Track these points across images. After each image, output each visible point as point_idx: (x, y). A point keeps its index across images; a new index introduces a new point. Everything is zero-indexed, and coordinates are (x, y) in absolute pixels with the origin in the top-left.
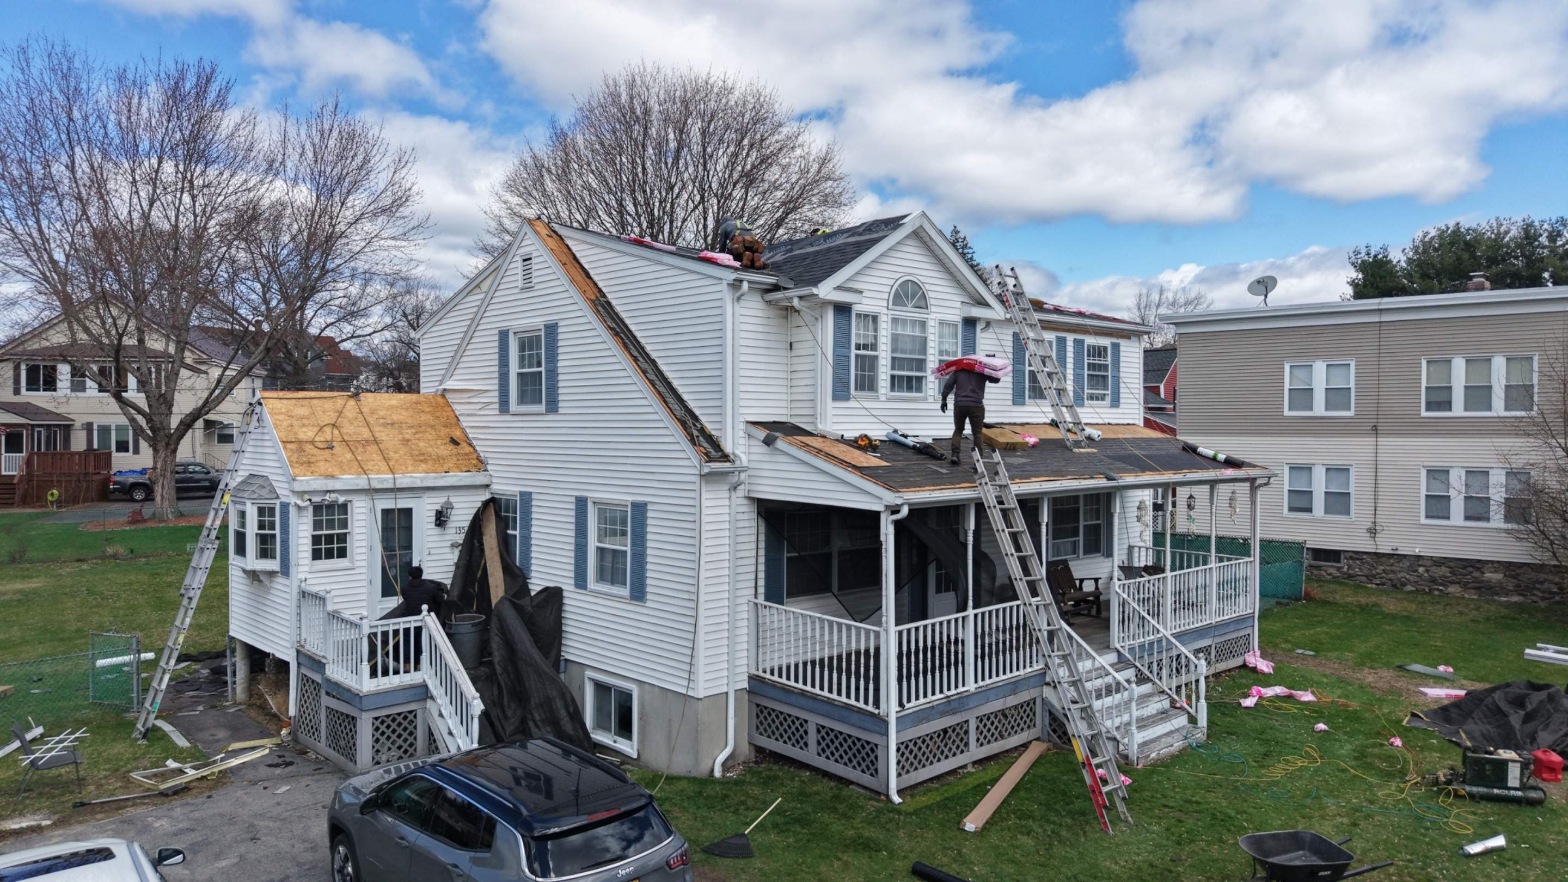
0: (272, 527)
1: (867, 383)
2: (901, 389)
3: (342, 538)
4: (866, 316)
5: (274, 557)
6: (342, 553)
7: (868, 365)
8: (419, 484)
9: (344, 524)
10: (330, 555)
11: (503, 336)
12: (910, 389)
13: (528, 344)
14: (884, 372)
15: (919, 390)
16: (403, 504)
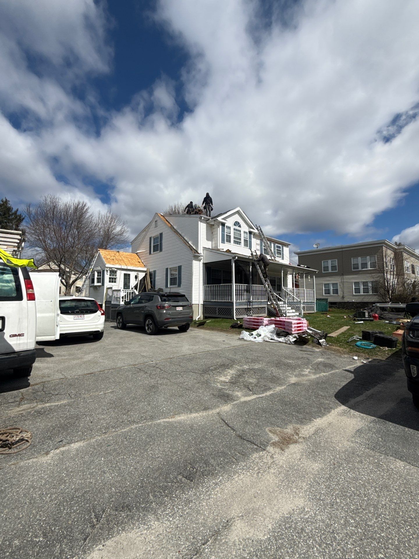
0: (100, 276)
1: (229, 241)
2: (236, 243)
3: (115, 279)
4: (228, 227)
5: (100, 282)
6: (115, 282)
7: (229, 237)
8: (132, 269)
9: (116, 276)
10: (112, 282)
11: (150, 238)
12: (238, 244)
13: (155, 239)
14: (232, 239)
15: (240, 244)
16: (128, 272)
